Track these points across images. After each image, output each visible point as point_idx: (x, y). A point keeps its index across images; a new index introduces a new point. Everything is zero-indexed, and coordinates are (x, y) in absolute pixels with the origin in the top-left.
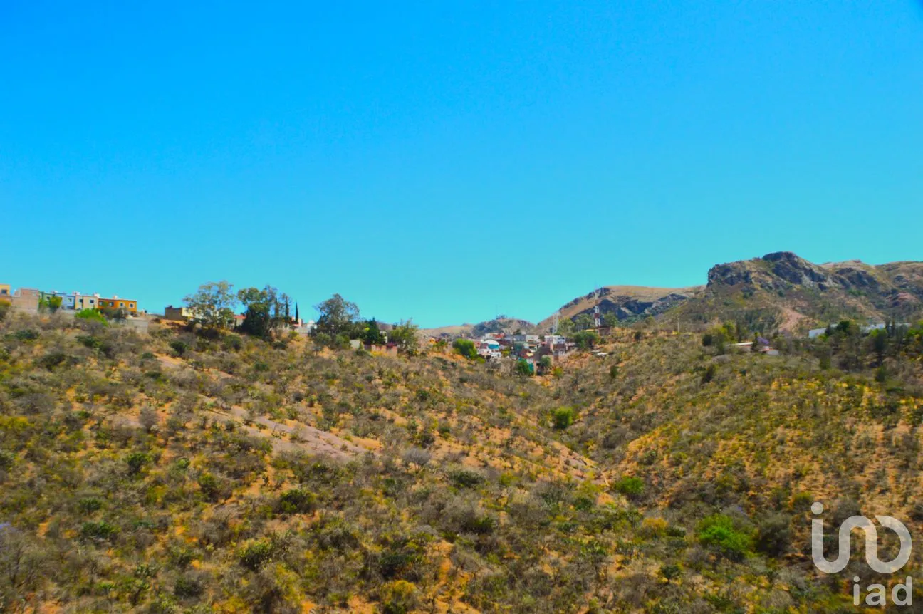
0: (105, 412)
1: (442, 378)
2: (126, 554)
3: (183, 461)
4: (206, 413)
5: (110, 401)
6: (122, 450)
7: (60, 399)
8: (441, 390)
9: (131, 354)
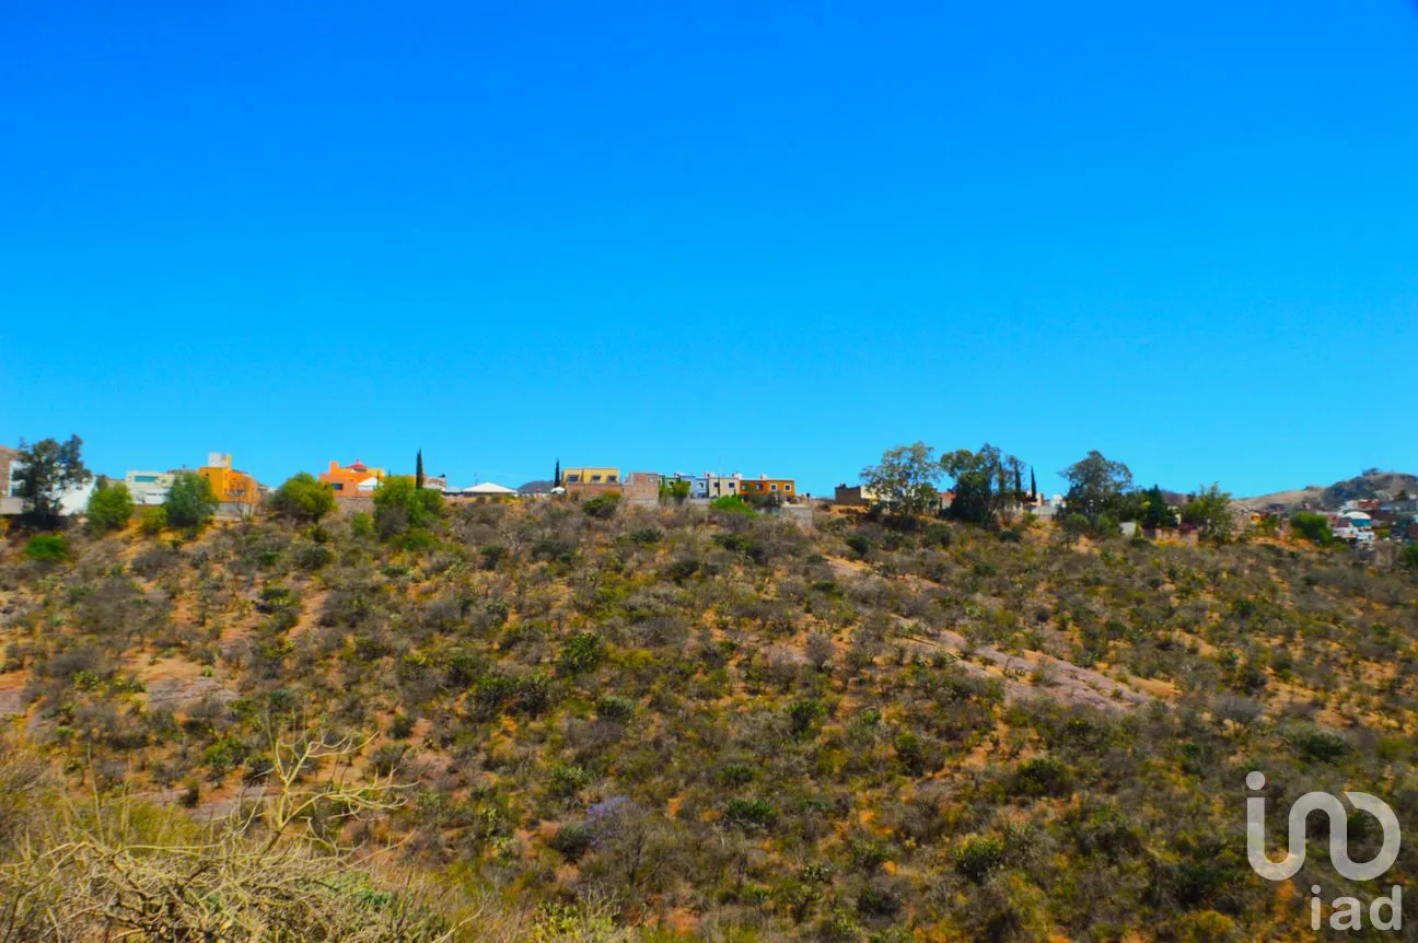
0: (757, 642)
1: (1275, 579)
2: (788, 847)
3: (870, 713)
4: (904, 642)
5: (764, 625)
6: (782, 697)
7: (695, 625)
8: (1274, 599)
9: (791, 558)
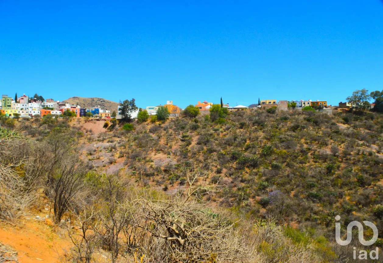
0: (317, 148)
2: (325, 206)
3: (350, 168)
4: (360, 148)
5: (318, 143)
6: (324, 163)
7: (298, 143)
9: (326, 124)
